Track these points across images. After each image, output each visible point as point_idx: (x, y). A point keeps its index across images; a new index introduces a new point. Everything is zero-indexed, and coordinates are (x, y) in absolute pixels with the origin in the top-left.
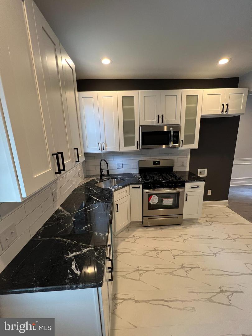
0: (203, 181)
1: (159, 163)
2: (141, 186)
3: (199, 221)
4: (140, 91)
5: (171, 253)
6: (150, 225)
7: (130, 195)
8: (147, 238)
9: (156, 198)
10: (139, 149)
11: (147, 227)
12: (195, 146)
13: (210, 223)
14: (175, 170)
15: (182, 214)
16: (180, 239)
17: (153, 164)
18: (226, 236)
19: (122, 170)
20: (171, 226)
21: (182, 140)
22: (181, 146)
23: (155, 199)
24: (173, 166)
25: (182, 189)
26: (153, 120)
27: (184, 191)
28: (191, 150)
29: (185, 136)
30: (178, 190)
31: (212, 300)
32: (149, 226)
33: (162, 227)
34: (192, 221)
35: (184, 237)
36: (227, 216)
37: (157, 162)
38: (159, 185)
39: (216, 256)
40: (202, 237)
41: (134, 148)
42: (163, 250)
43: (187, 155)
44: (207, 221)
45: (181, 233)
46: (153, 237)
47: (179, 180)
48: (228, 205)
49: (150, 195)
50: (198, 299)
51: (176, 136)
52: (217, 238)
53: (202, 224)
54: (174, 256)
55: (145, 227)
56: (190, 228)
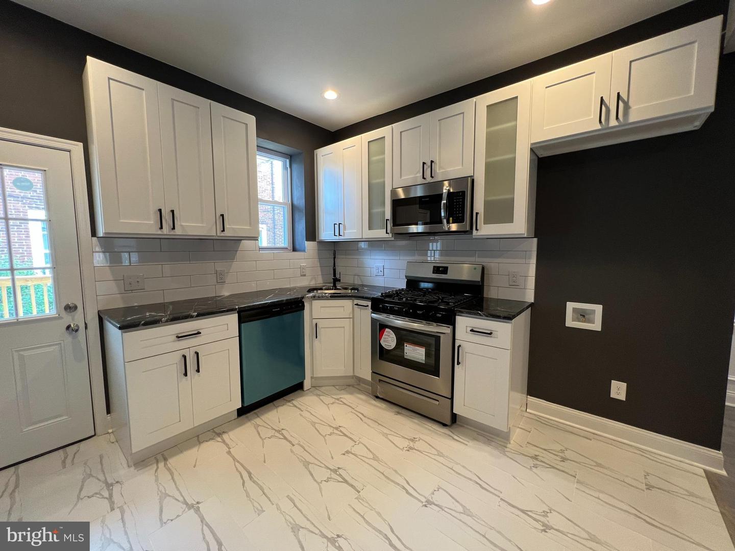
1: (445, 270)
2: (370, 304)
4: (394, 125)
5: (353, 447)
6: (382, 397)
7: (352, 318)
9: (391, 336)
10: (390, 235)
11: (376, 399)
12: (516, 227)
15: (453, 399)
16: (403, 443)
17: (433, 273)
19: (381, 279)
20: (423, 419)
21: (480, 213)
22: (475, 227)
23: (390, 339)
26: (417, 174)
29: (487, 204)
31: (299, 530)
35: (419, 445)
37: (442, 267)
41: (384, 233)
51: (459, 205)
54: (348, 452)
56: (460, 441)
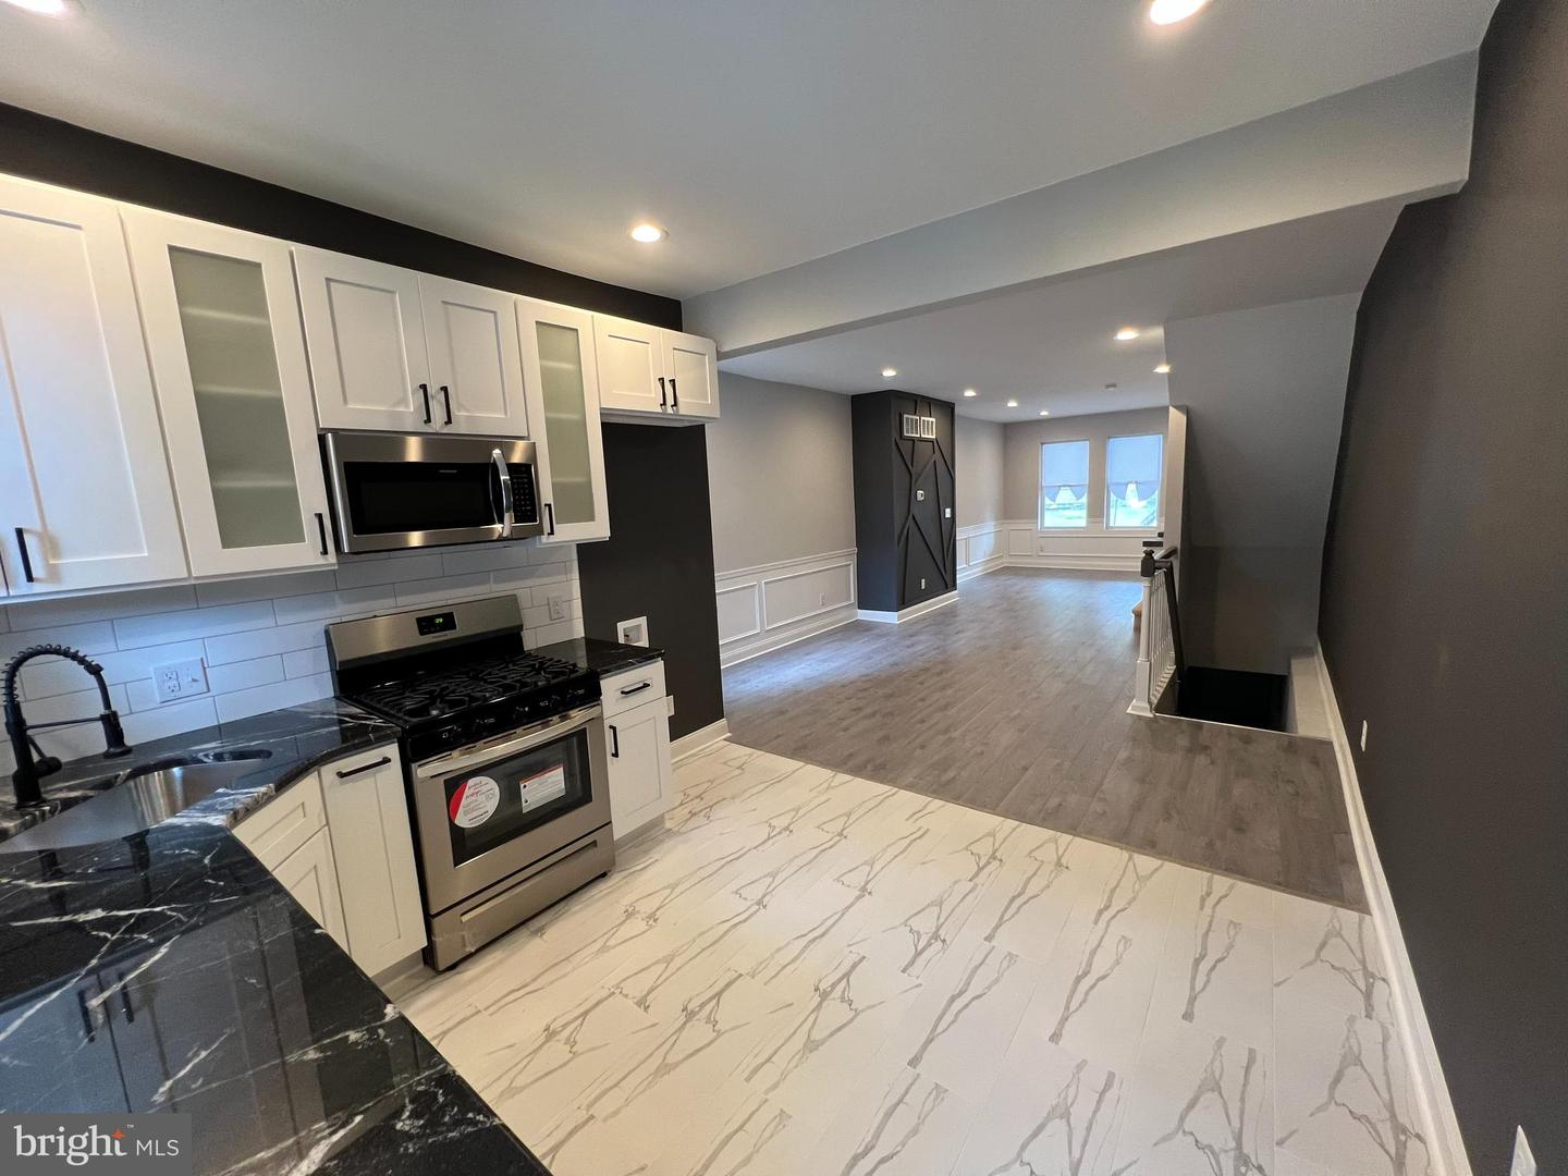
0: (658, 656)
1: (449, 621)
2: (392, 751)
3: (668, 825)
4: (294, 246)
5: (626, 996)
6: (478, 945)
7: (328, 824)
8: (485, 1013)
9: (484, 789)
10: (332, 558)
11: (461, 968)
12: (599, 528)
13: (703, 813)
14: (532, 641)
15: (610, 822)
16: (638, 925)
17: (422, 633)
18: (764, 832)
19: (204, 702)
20: (576, 897)
21: (549, 505)
22: (547, 528)
23: (481, 798)
24: (520, 627)
25: (592, 712)
26: (396, 405)
27: (600, 718)
28: (579, 546)
29: (557, 486)
30: (578, 717)
31: (814, 1041)
32: (471, 955)
33: (537, 923)
34: (649, 836)
35: (646, 907)
36: (738, 772)
37: (439, 616)
38: (492, 720)
39: (765, 907)
40: (703, 873)
41: (305, 553)
42: (586, 1013)
43: (567, 571)
44: (693, 814)
45: (626, 901)
46: (513, 991)
47: (572, 676)
48: (729, 734)
49: (454, 786)
50: (782, 1075)
51: (524, 489)
52: (745, 850)
53: (684, 829)
54: (642, 1003)
55: (448, 974)
56: (650, 865)
